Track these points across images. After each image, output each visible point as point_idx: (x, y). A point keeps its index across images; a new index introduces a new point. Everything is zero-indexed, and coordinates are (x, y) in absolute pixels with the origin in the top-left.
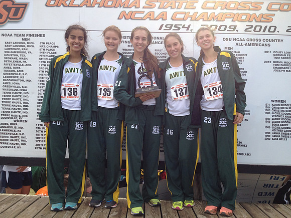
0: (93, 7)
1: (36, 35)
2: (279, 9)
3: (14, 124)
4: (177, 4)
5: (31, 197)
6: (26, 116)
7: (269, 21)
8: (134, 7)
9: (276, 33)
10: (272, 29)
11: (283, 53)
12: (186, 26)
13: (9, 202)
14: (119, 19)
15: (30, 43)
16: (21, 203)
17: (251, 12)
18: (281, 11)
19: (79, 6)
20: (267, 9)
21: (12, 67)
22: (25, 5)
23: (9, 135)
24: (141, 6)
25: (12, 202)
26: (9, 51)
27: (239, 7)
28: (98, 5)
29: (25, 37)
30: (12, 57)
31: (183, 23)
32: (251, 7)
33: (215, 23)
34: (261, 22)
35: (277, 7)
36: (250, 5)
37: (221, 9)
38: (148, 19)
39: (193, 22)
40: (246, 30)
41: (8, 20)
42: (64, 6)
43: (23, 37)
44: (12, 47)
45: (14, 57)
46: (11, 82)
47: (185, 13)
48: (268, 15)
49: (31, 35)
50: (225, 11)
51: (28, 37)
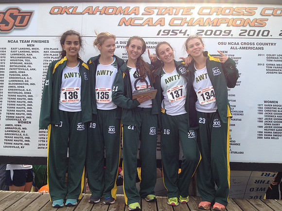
0: (95, 14)
1: (40, 42)
2: (272, 14)
3: (19, 125)
4: (174, 10)
5: (33, 194)
6: (30, 118)
7: (262, 25)
8: (133, 14)
9: (269, 37)
10: (266, 33)
11: (276, 56)
12: (183, 31)
13: (12, 199)
14: (119, 25)
15: (35, 49)
16: (23, 200)
17: (245, 18)
18: (274, 15)
19: (81, 14)
20: (261, 14)
21: (17, 71)
22: (31, 14)
23: (14, 136)
24: (141, 13)
25: (15, 199)
26: (15, 56)
27: (234, 12)
28: (99, 13)
29: (30, 43)
30: (18, 62)
31: (180, 28)
32: (245, 12)
33: (210, 28)
34: (254, 26)
35: (270, 12)
36: (244, 10)
37: (217, 15)
38: (147, 25)
39: (189, 27)
40: (240, 35)
41: (14, 27)
42: (67, 14)
43: (28, 44)
44: (18, 53)
45: (19, 62)
46: (16, 86)
47: (182, 19)
48: (261, 20)
49: (36, 42)
50: (220, 16)
51: (33, 43)
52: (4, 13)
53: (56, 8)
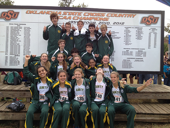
3: (15, 57)
6: (20, 54)
7: (107, 20)
8: (59, 14)
10: (108, 23)
11: (112, 32)
15: (20, 27)
17: (101, 17)
18: (111, 16)
20: (107, 16)
21: (14, 36)
22: (18, 13)
23: (13, 61)
27: (97, 15)
28: (46, 13)
30: (14, 32)
33: (88, 21)
34: (104, 21)
36: (101, 14)
38: (64, 19)
40: (99, 24)
41: (12, 18)
42: (33, 13)
43: (18, 25)
44: (13, 29)
47: (78, 17)
49: (21, 24)
50: (92, 16)
52: (7, 13)
53: (28, 11)
